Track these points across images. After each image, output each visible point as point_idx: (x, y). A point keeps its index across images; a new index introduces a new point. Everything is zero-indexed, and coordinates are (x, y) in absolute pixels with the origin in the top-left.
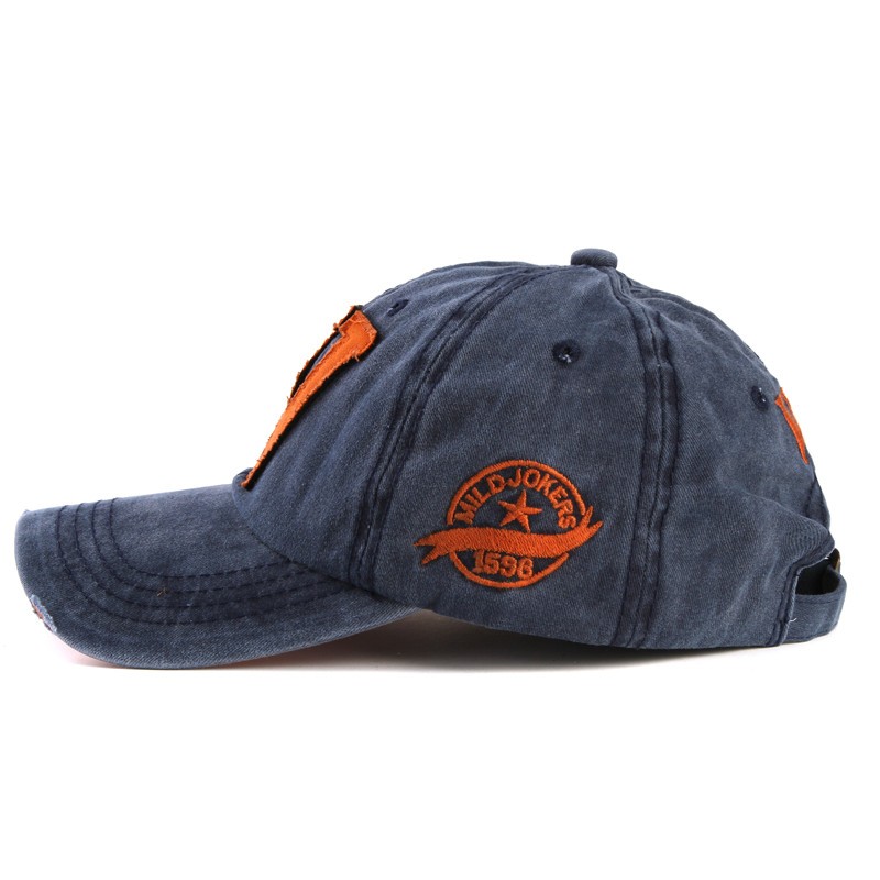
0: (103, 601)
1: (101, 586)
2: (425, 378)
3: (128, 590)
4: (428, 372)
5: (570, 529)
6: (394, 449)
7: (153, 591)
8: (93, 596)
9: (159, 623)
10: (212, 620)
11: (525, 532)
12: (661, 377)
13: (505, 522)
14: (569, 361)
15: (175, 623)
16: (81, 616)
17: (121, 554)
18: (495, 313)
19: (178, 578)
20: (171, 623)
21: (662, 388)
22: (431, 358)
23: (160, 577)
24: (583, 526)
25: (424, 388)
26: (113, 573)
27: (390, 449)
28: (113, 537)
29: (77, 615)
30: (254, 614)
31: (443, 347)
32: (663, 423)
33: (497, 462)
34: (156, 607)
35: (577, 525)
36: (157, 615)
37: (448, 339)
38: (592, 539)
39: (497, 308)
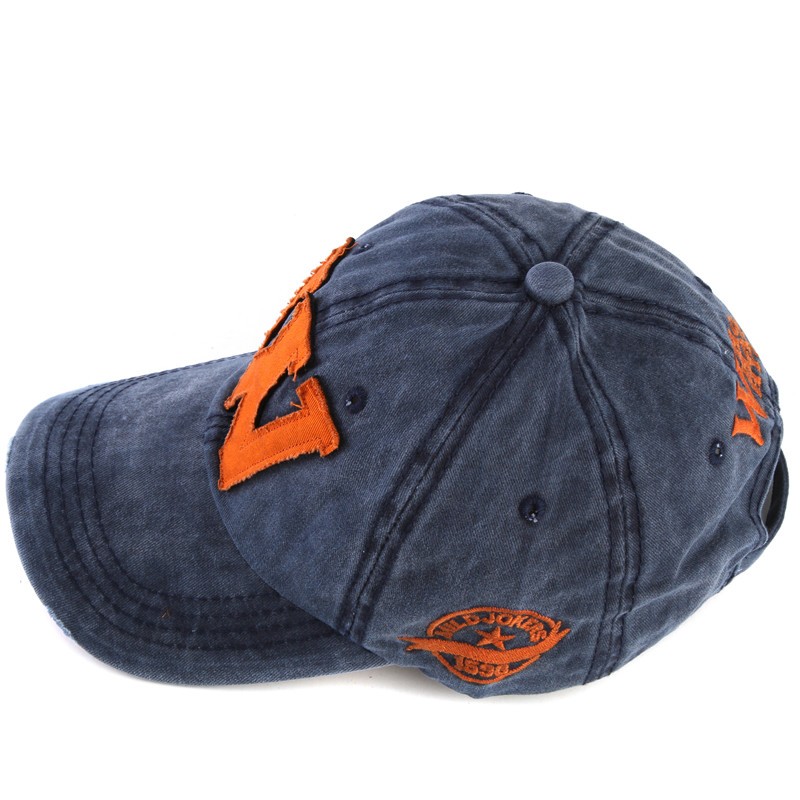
0: (113, 617)
1: (107, 600)
2: (395, 525)
3: (133, 608)
4: (398, 519)
5: (541, 640)
6: (371, 572)
7: (157, 610)
8: (102, 611)
9: (170, 646)
10: (218, 648)
11: (500, 651)
12: (624, 508)
13: (481, 644)
14: (535, 521)
15: (185, 647)
16: (96, 631)
17: (117, 562)
18: (459, 461)
19: (177, 597)
20: (181, 647)
21: (625, 519)
22: (400, 506)
23: (162, 594)
24: (552, 634)
25: (395, 535)
26: (115, 585)
27: (367, 571)
28: (106, 540)
29: (91, 630)
30: (255, 647)
31: (410, 498)
32: (626, 553)
33: (472, 608)
34: (164, 628)
35: (548, 635)
36: (167, 636)
37: (415, 490)
38: (561, 641)
39: (461, 453)
